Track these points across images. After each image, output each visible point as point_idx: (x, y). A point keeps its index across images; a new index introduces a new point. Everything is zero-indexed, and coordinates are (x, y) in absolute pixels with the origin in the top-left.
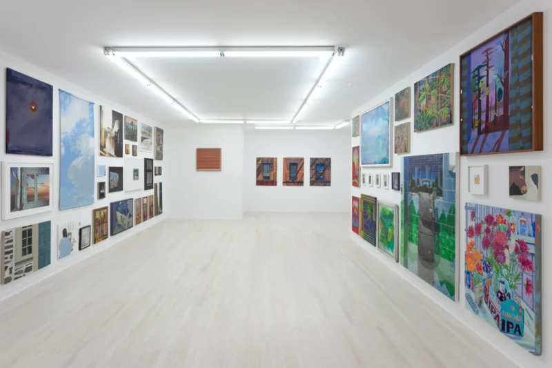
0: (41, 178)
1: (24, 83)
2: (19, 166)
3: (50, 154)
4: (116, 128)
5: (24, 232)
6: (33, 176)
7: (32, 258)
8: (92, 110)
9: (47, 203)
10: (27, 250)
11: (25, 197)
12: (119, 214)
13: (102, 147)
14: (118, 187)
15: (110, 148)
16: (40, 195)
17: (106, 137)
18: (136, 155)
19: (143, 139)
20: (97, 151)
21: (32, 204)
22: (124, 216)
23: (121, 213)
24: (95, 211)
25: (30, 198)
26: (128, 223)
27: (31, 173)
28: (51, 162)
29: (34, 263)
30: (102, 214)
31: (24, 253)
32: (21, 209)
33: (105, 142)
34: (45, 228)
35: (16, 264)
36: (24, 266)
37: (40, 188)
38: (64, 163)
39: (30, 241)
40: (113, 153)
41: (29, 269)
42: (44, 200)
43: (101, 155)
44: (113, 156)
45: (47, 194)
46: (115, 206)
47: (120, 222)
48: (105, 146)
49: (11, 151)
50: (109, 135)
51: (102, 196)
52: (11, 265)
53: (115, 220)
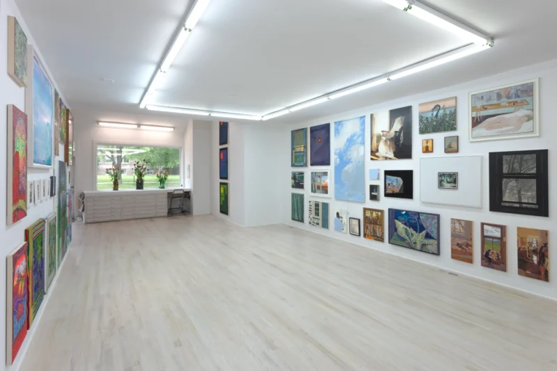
0: (323, 178)
1: (316, 130)
2: (314, 171)
3: (328, 164)
4: (397, 126)
5: (315, 204)
6: (319, 177)
7: (319, 219)
9: (326, 192)
10: (317, 214)
11: (316, 186)
12: (400, 226)
13: (374, 153)
16: (323, 187)
17: (379, 138)
18: (454, 152)
20: (368, 156)
21: (319, 191)
22: (411, 230)
23: (405, 224)
24: (365, 209)
25: (319, 188)
26: (423, 245)
27: (319, 175)
28: (330, 169)
29: (320, 222)
30: (374, 215)
32: (315, 192)
33: (378, 146)
34: (326, 206)
35: (313, 218)
36: (316, 221)
37: (323, 184)
39: (318, 210)
40: (391, 155)
41: (318, 224)
42: (325, 190)
43: (372, 159)
44: (390, 159)
45: (327, 187)
46: (395, 214)
47: (404, 235)
48: (377, 151)
49: (312, 165)
50: (384, 138)
51: (374, 198)
52: (311, 216)
53: (393, 228)
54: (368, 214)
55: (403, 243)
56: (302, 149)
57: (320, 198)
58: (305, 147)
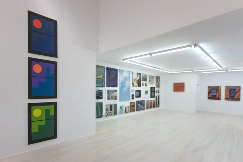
0: (115, 93)
1: (111, 70)
2: (109, 90)
3: (116, 86)
4: (138, 78)
5: (110, 105)
6: (112, 92)
7: (112, 112)
8: (130, 73)
9: (116, 99)
10: (111, 110)
11: (111, 97)
12: (139, 105)
13: (133, 84)
14: (139, 96)
15: (136, 84)
16: (114, 97)
17: (134, 81)
18: (147, 86)
19: (150, 80)
20: (131, 85)
21: (112, 99)
22: (141, 105)
24: (130, 103)
25: (112, 97)
26: (143, 108)
27: (112, 91)
28: (118, 89)
29: (113, 113)
30: (133, 104)
31: (110, 110)
32: (110, 100)
34: (116, 105)
35: (109, 113)
36: (110, 114)
37: (114, 95)
38: (121, 89)
39: (112, 108)
41: (112, 115)
42: (115, 98)
43: (133, 86)
45: (116, 97)
46: (138, 102)
47: (140, 107)
48: (134, 84)
49: (107, 86)
50: (136, 80)
51: (133, 98)
52: (108, 112)
53: (137, 106)
54: (131, 104)
55: (140, 109)
56: (101, 77)
57: (112, 102)
58: (104, 76)
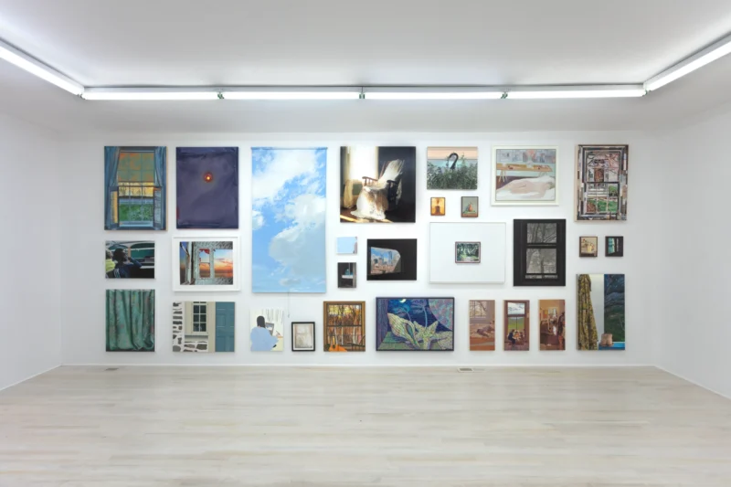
0: (220, 254)
1: (198, 156)
2: (190, 241)
3: (234, 225)
4: (392, 173)
5: (196, 309)
6: (207, 251)
7: (206, 337)
9: (228, 281)
10: (201, 326)
11: (197, 271)
12: (397, 321)
13: (347, 210)
16: (218, 271)
17: (357, 189)
18: (477, 216)
20: (333, 215)
21: (206, 280)
22: (414, 325)
23: (406, 317)
24: (327, 305)
25: (205, 274)
26: (434, 342)
27: (206, 247)
28: (238, 236)
29: (211, 342)
30: (348, 311)
31: (196, 328)
32: (193, 283)
33: (355, 200)
34: (226, 311)
35: (186, 337)
36: (196, 343)
37: (218, 264)
39: (204, 318)
40: (380, 215)
41: (202, 347)
42: (226, 276)
43: (342, 220)
44: (379, 221)
45: (230, 271)
46: (387, 306)
47: (403, 333)
48: (354, 208)
49: (181, 225)
50: (367, 189)
51: (345, 283)
52: (181, 335)
53: (383, 327)
54: (334, 311)
55: (402, 346)
56: (149, 192)
57: (210, 293)
58: (161, 187)
